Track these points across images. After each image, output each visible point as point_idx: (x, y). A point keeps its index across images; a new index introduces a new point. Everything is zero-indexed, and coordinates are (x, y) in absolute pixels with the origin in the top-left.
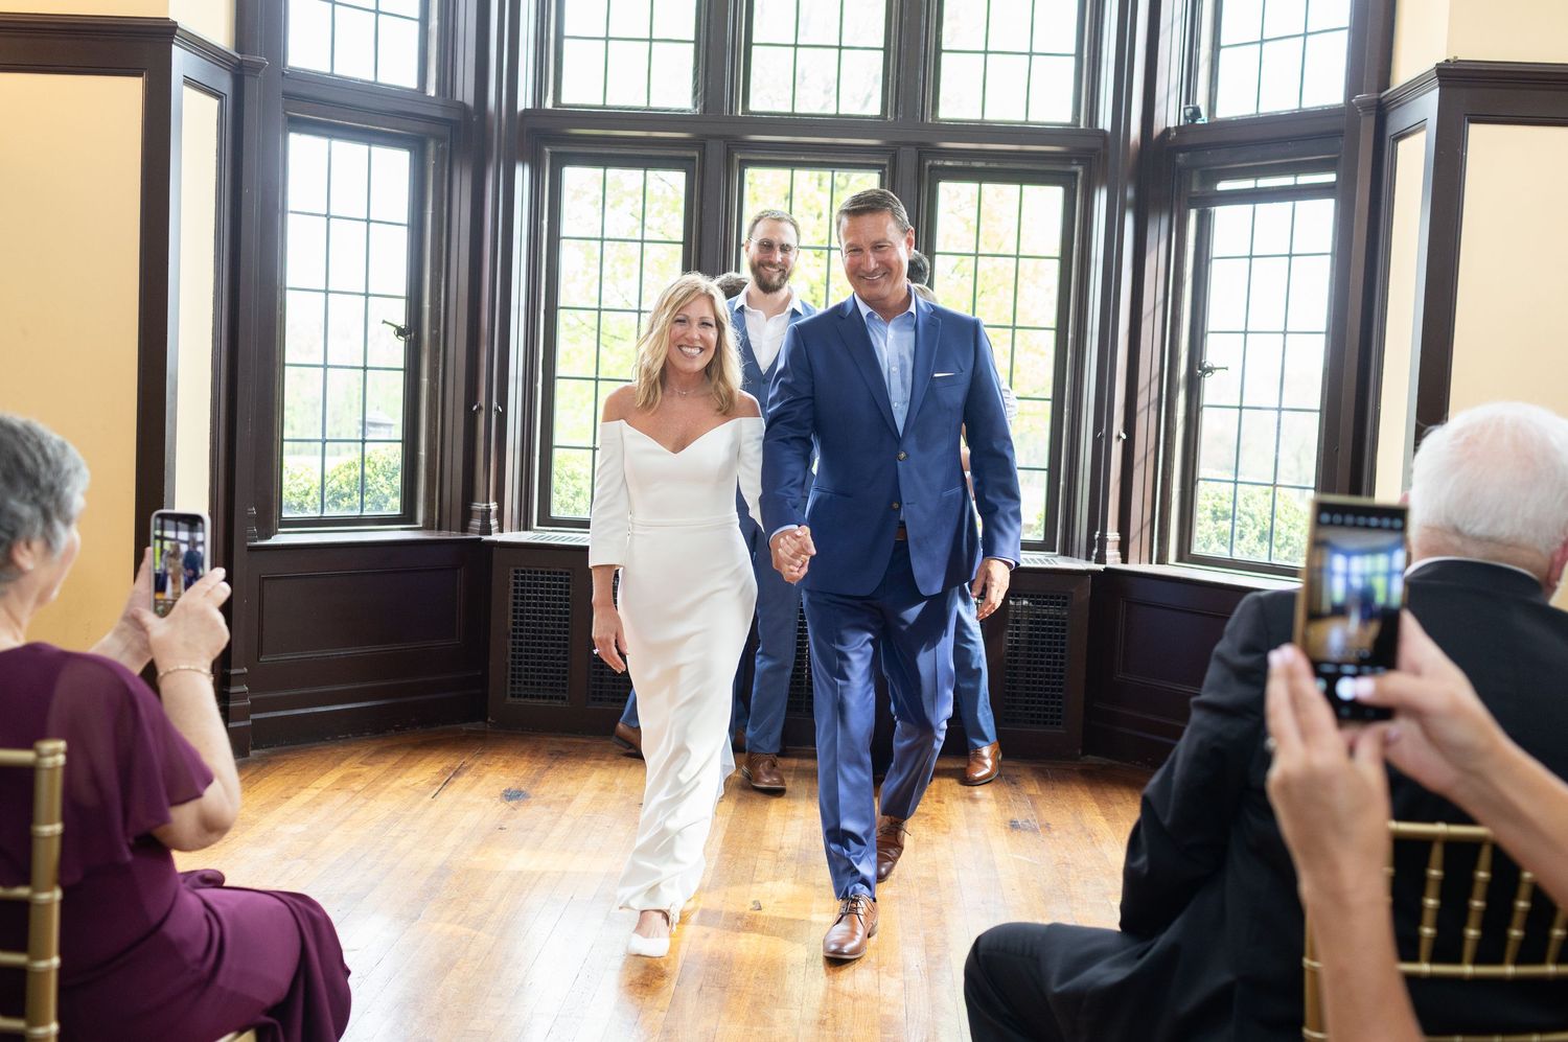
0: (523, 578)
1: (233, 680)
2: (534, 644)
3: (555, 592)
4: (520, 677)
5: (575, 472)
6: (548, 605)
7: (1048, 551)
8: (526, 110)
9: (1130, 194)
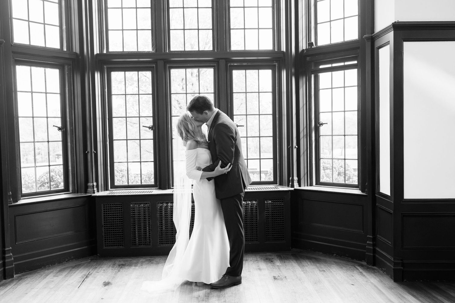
0: (106, 207)
1: (6, 252)
2: (111, 228)
3: (117, 211)
4: (107, 240)
5: (122, 169)
6: (115, 215)
7: (275, 184)
8: (97, 54)
9: (293, 70)
